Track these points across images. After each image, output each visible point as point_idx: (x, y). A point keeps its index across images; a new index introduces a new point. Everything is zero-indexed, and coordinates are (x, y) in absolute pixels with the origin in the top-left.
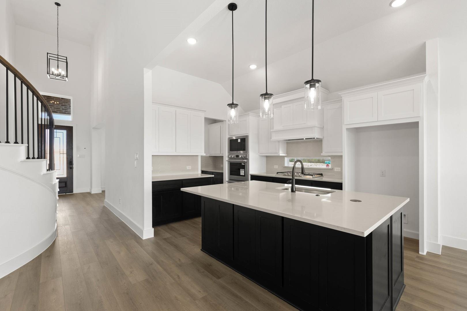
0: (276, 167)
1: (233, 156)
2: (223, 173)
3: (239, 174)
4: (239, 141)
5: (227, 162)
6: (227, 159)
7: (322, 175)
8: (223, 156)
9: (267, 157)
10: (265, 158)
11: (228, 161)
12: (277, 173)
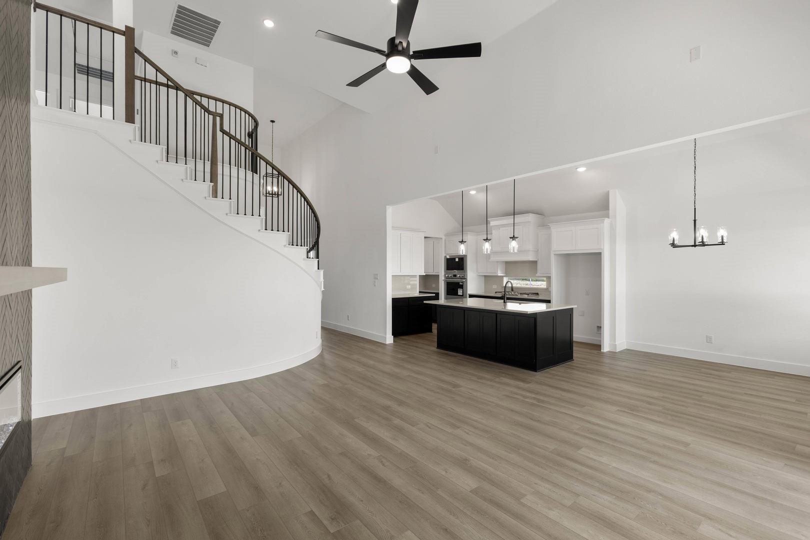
0: (495, 287)
1: (450, 276)
2: (439, 293)
3: (456, 294)
4: (457, 260)
5: (443, 282)
6: (443, 278)
7: (537, 294)
8: (439, 275)
9: (485, 276)
10: (484, 278)
11: (445, 281)
12: (496, 292)
